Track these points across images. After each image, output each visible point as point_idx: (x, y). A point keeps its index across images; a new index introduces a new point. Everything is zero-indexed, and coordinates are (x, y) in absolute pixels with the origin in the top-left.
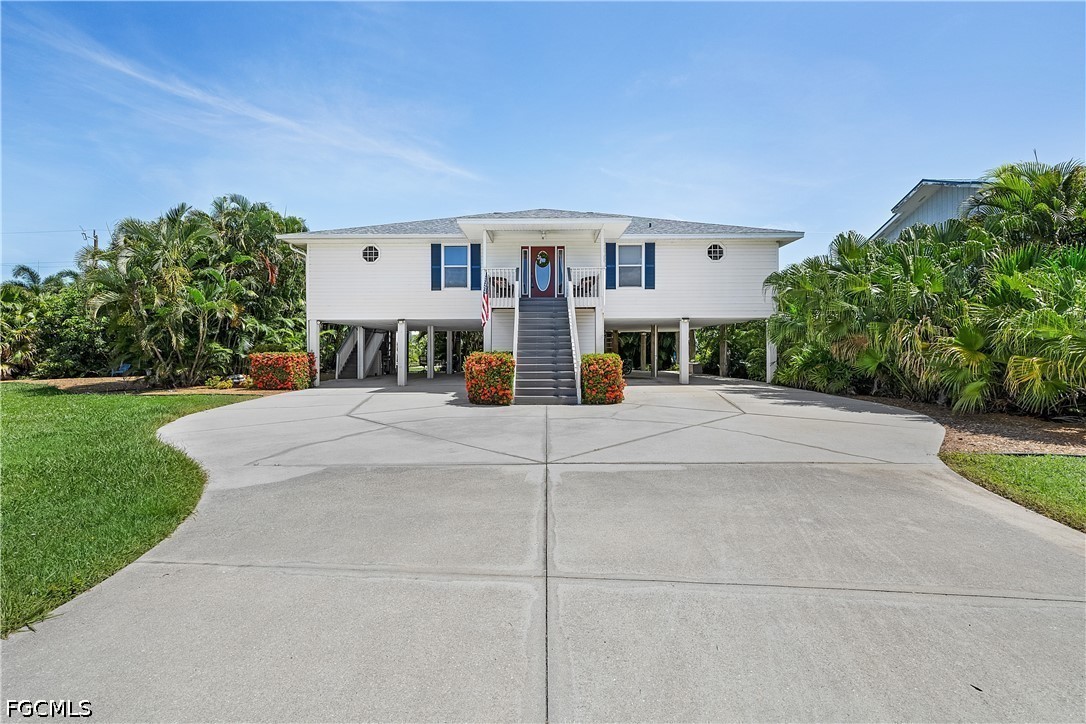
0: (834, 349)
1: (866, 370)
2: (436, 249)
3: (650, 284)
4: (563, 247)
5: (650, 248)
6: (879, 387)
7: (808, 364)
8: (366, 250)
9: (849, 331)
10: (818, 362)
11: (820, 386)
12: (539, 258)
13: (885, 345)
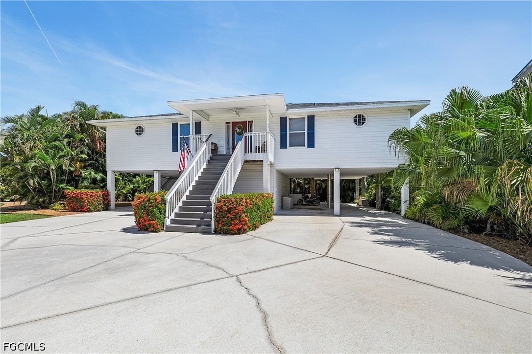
0: (446, 192)
1: (477, 212)
2: (175, 126)
3: (311, 144)
4: (252, 122)
5: (311, 119)
6: (492, 227)
7: (427, 205)
8: (137, 128)
9: (458, 176)
10: (436, 203)
11: (437, 223)
12: (237, 129)
13: (492, 189)
